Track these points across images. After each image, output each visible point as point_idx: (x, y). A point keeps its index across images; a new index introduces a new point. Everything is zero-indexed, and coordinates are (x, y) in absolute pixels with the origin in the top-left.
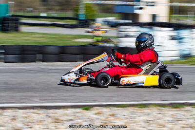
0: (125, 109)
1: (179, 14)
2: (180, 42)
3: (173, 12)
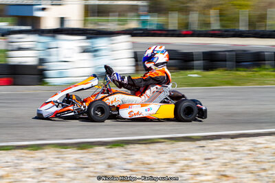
0: (9, 152)
1: (98, 16)
2: (95, 56)
3: (89, 14)
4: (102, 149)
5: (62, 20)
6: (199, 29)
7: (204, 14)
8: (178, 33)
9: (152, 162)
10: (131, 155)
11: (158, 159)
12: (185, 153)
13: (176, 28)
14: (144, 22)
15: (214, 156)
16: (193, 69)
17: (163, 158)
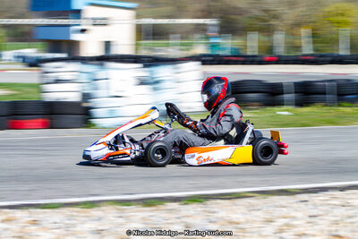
1: (154, 39)
2: (155, 89)
3: (143, 37)
4: (175, 205)
5: (108, 45)
7: (293, 34)
8: (258, 59)
9: (242, 220)
10: (214, 212)
11: (249, 217)
13: (256, 53)
14: (213, 46)
15: (321, 213)
16: (283, 105)
17: (256, 216)
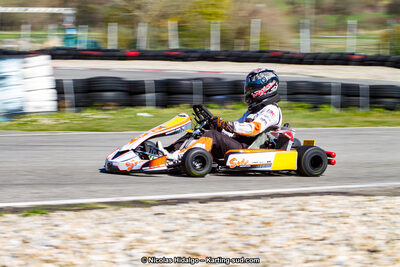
6: (149, 49)
7: (159, 27)
8: (120, 54)
9: (88, 235)
10: (56, 226)
12: (136, 223)
15: (178, 227)
16: (145, 105)
17: (104, 230)
